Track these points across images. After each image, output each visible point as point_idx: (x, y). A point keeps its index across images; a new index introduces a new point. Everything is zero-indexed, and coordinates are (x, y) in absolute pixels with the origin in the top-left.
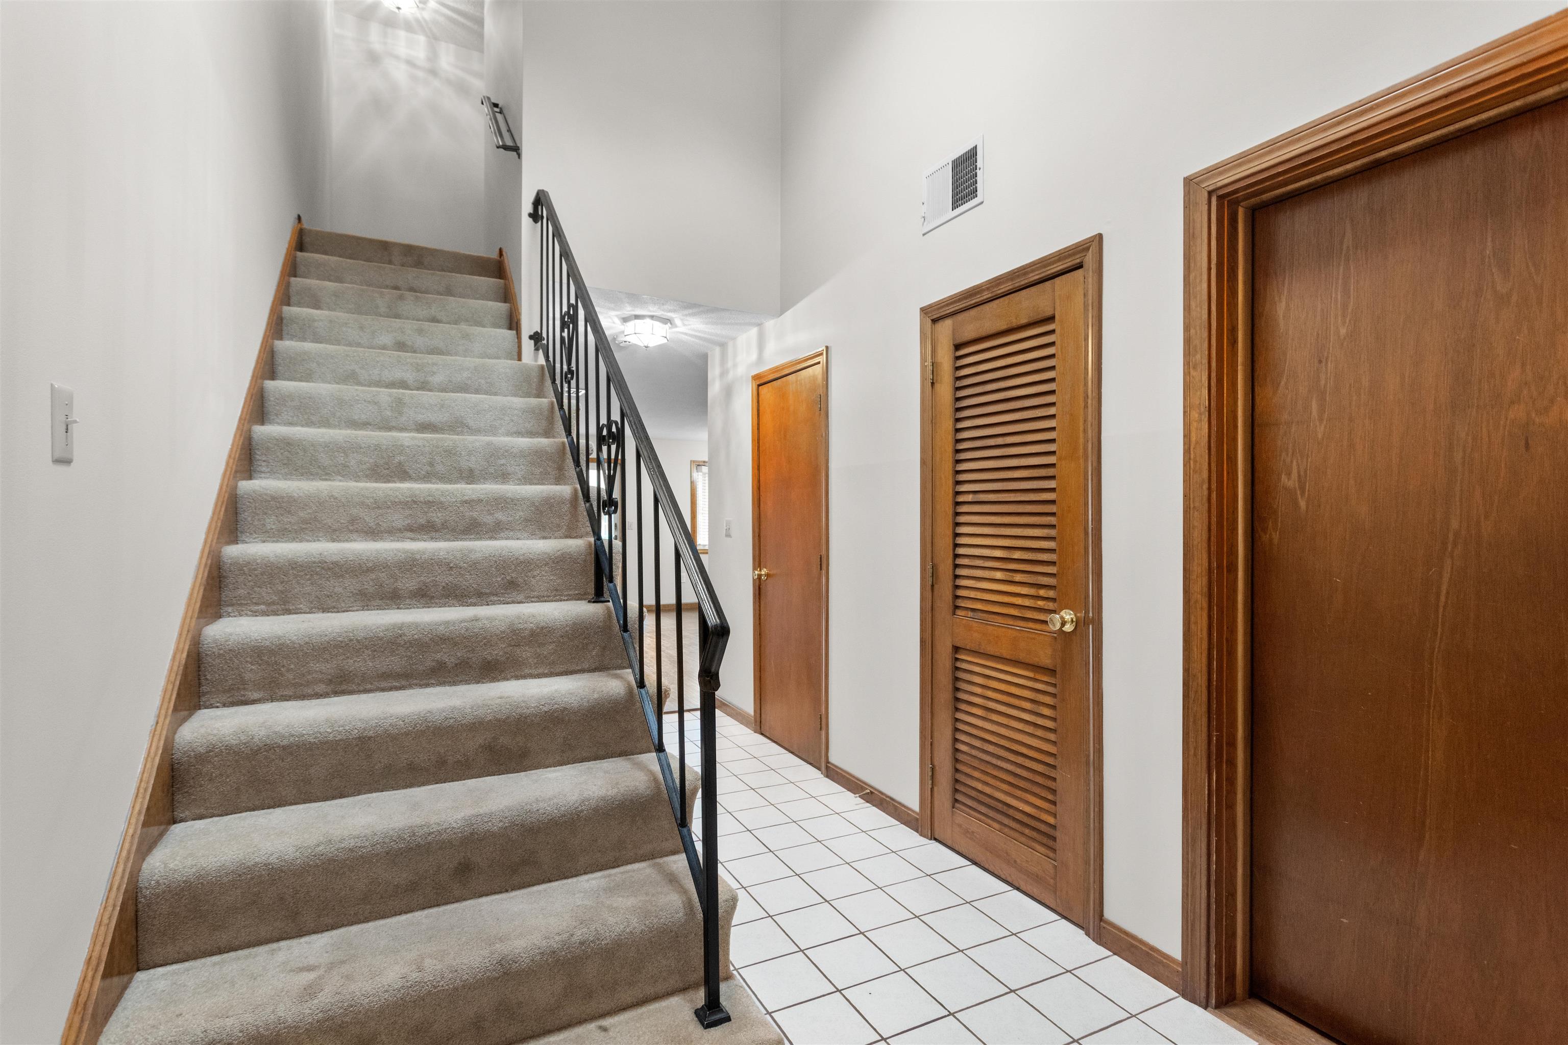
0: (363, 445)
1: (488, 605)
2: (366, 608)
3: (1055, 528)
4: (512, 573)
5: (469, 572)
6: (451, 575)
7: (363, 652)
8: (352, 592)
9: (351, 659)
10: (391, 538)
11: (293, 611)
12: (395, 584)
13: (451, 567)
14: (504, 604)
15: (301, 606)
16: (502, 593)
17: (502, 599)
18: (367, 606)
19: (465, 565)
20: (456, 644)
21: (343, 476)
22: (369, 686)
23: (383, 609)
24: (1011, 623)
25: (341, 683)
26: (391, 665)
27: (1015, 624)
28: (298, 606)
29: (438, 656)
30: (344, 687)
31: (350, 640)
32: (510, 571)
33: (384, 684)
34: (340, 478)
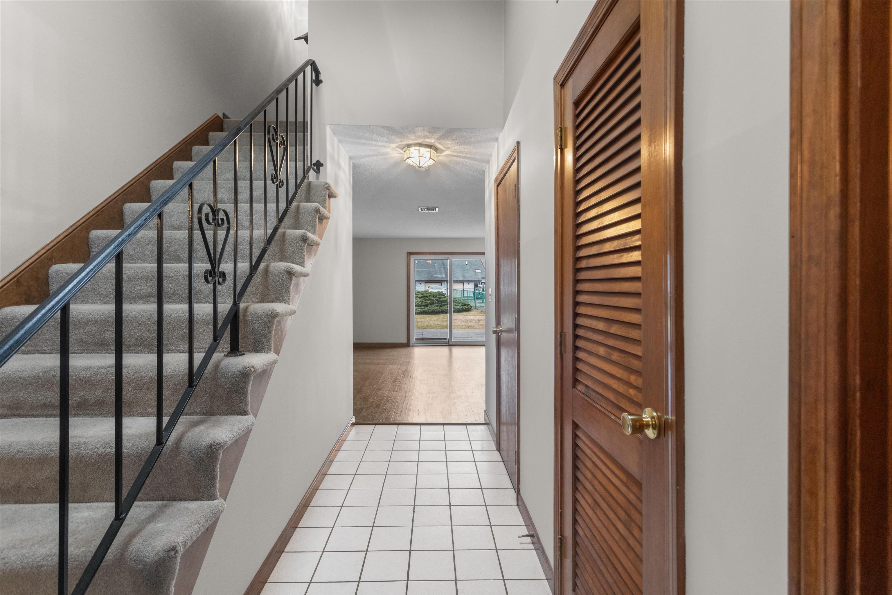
0: (152, 240)
1: (168, 353)
2: (86, 351)
3: (640, 297)
4: (184, 329)
5: (152, 328)
6: (140, 330)
7: (29, 387)
8: (76, 340)
9: (21, 391)
10: (141, 302)
11: (41, 352)
12: (104, 335)
13: (140, 324)
14: (180, 353)
15: (45, 348)
16: (178, 344)
17: (178, 349)
18: (87, 350)
19: (149, 322)
20: (94, 385)
21: (142, 260)
22: (35, 413)
23: (97, 353)
24: (609, 409)
25: (17, 408)
26: (49, 398)
27: (612, 412)
28: (44, 348)
29: (82, 394)
30: (19, 412)
31: (20, 378)
32: (182, 327)
33: (45, 412)
34: (141, 262)
